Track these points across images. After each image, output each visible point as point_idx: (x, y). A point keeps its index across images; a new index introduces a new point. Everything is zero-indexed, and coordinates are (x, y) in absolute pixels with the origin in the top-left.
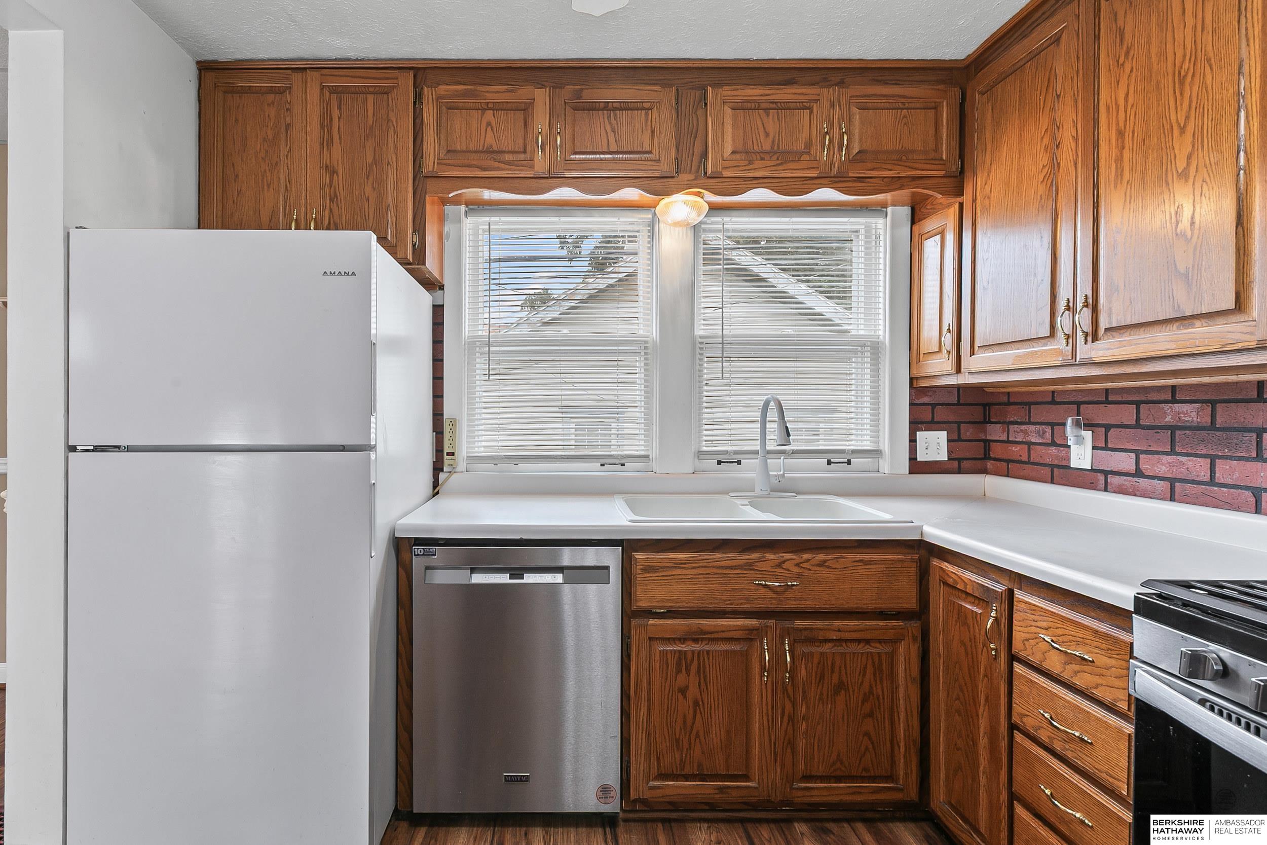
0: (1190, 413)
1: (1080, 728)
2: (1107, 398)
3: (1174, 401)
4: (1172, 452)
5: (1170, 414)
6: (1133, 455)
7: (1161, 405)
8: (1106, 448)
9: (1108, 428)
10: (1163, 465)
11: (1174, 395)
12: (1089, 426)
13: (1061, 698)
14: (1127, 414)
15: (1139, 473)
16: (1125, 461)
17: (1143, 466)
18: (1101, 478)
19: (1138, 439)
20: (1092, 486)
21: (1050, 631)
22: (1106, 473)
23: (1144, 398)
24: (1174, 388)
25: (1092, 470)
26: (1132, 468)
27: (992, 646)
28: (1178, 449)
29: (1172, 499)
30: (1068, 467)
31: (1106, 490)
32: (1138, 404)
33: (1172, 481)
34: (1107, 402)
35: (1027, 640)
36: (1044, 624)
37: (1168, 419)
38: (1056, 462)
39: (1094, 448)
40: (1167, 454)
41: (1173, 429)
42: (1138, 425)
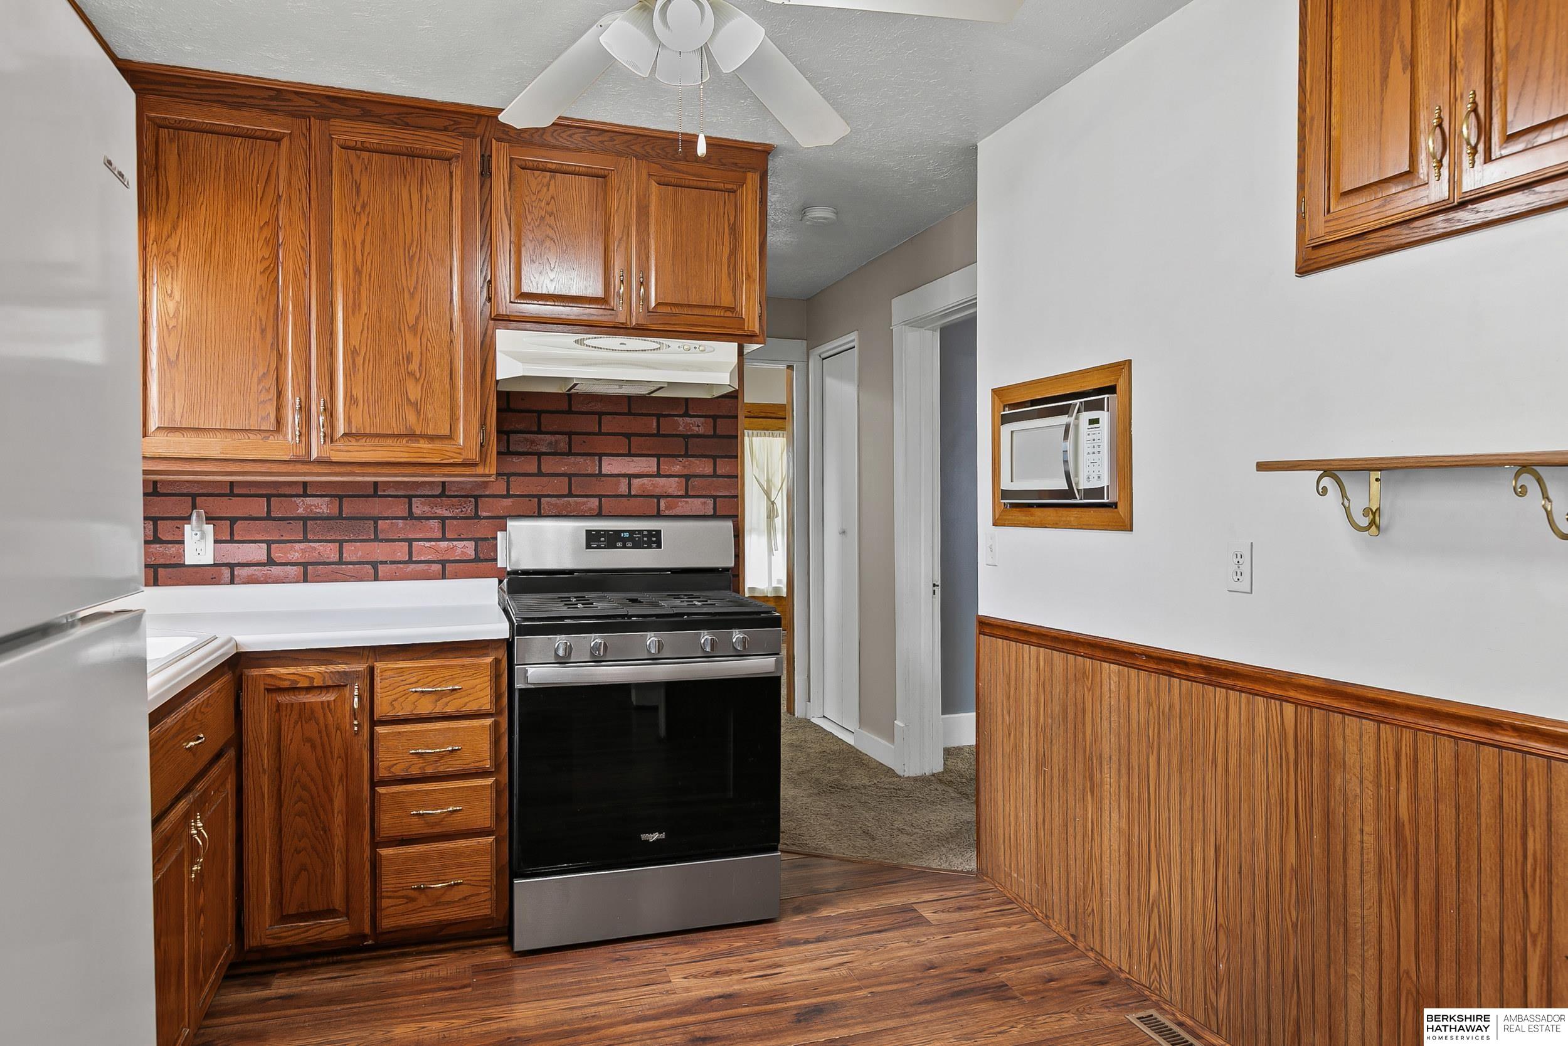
0: (321, 506)
1: (450, 744)
2: (232, 490)
3: (305, 495)
4: (305, 540)
5: (302, 506)
6: (264, 546)
7: (293, 499)
8: (232, 541)
9: (233, 520)
10: (296, 552)
11: (305, 490)
12: (209, 519)
13: (431, 731)
14: (258, 507)
15: (271, 562)
16: (258, 552)
17: (277, 555)
18: (226, 572)
19: (272, 531)
20: (215, 581)
21: (420, 683)
22: (231, 566)
23: (275, 492)
24: (305, 484)
25: (215, 565)
26: (264, 558)
27: (356, 722)
28: (310, 537)
29: (305, 580)
30: (183, 565)
31: (232, 582)
32: (268, 497)
33: (305, 565)
34: (232, 494)
35: (395, 700)
36: (414, 679)
37: (300, 511)
38: (162, 561)
39: (216, 542)
40: (299, 541)
41: (305, 519)
42: (269, 517)
